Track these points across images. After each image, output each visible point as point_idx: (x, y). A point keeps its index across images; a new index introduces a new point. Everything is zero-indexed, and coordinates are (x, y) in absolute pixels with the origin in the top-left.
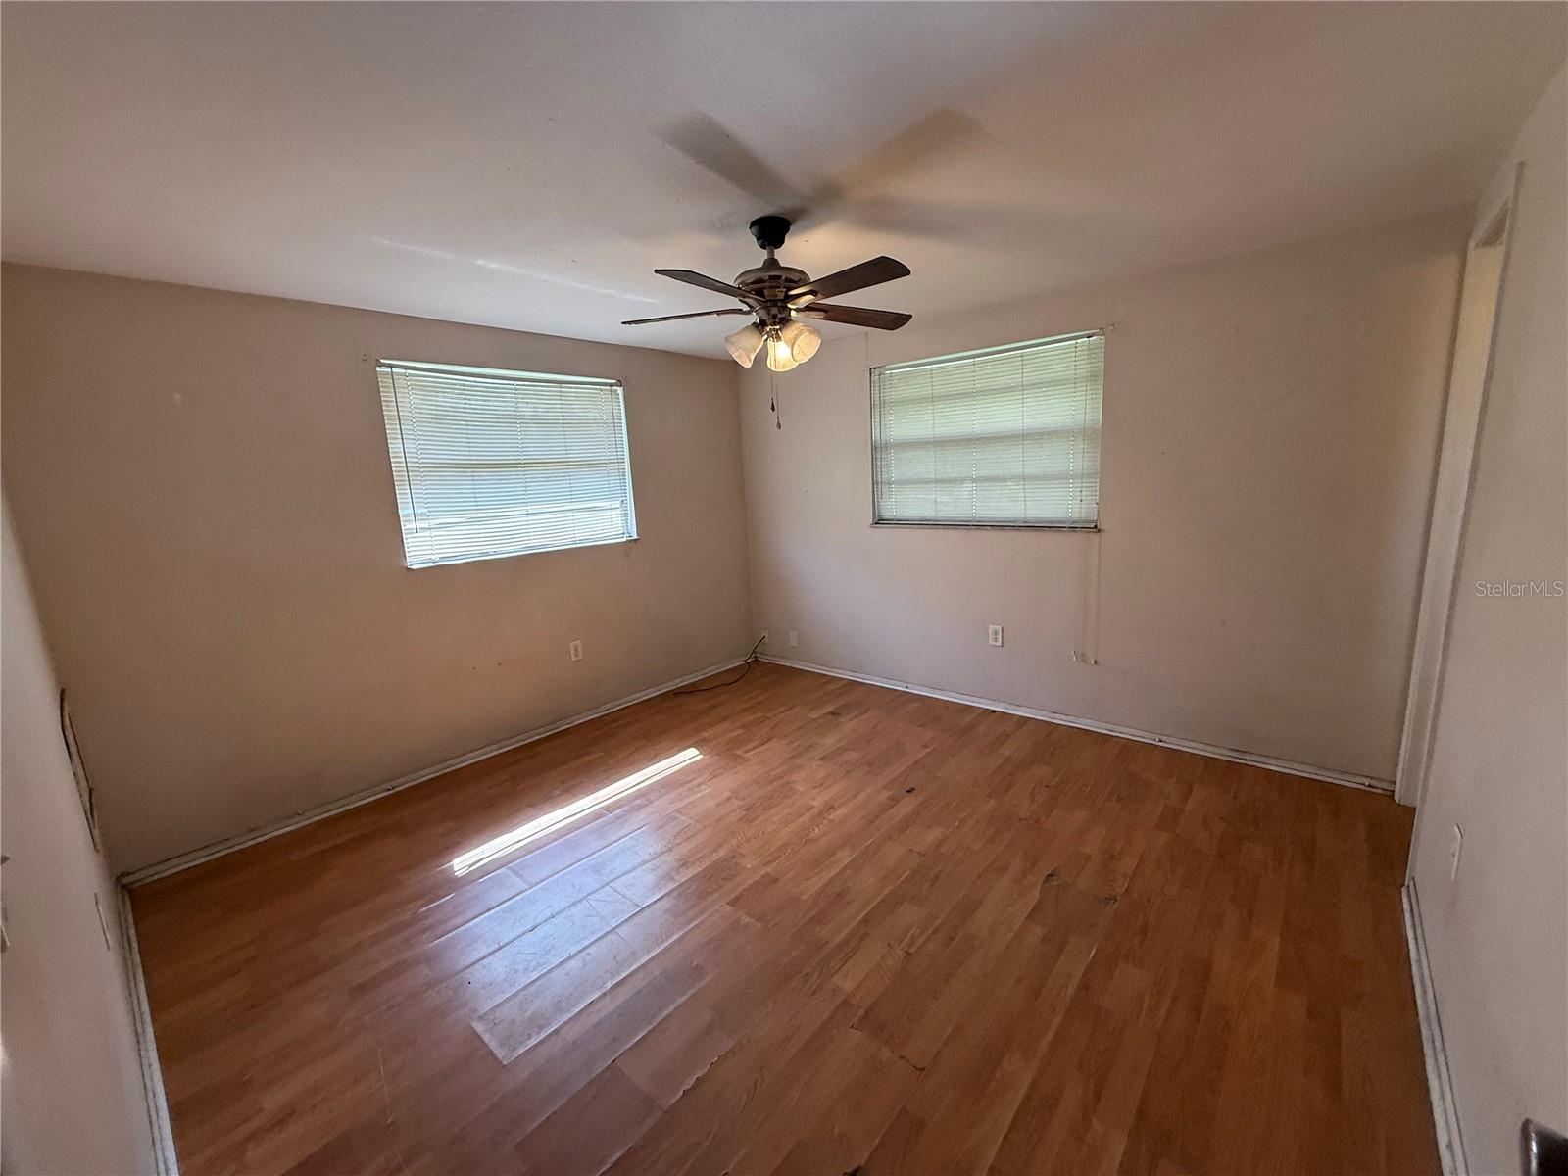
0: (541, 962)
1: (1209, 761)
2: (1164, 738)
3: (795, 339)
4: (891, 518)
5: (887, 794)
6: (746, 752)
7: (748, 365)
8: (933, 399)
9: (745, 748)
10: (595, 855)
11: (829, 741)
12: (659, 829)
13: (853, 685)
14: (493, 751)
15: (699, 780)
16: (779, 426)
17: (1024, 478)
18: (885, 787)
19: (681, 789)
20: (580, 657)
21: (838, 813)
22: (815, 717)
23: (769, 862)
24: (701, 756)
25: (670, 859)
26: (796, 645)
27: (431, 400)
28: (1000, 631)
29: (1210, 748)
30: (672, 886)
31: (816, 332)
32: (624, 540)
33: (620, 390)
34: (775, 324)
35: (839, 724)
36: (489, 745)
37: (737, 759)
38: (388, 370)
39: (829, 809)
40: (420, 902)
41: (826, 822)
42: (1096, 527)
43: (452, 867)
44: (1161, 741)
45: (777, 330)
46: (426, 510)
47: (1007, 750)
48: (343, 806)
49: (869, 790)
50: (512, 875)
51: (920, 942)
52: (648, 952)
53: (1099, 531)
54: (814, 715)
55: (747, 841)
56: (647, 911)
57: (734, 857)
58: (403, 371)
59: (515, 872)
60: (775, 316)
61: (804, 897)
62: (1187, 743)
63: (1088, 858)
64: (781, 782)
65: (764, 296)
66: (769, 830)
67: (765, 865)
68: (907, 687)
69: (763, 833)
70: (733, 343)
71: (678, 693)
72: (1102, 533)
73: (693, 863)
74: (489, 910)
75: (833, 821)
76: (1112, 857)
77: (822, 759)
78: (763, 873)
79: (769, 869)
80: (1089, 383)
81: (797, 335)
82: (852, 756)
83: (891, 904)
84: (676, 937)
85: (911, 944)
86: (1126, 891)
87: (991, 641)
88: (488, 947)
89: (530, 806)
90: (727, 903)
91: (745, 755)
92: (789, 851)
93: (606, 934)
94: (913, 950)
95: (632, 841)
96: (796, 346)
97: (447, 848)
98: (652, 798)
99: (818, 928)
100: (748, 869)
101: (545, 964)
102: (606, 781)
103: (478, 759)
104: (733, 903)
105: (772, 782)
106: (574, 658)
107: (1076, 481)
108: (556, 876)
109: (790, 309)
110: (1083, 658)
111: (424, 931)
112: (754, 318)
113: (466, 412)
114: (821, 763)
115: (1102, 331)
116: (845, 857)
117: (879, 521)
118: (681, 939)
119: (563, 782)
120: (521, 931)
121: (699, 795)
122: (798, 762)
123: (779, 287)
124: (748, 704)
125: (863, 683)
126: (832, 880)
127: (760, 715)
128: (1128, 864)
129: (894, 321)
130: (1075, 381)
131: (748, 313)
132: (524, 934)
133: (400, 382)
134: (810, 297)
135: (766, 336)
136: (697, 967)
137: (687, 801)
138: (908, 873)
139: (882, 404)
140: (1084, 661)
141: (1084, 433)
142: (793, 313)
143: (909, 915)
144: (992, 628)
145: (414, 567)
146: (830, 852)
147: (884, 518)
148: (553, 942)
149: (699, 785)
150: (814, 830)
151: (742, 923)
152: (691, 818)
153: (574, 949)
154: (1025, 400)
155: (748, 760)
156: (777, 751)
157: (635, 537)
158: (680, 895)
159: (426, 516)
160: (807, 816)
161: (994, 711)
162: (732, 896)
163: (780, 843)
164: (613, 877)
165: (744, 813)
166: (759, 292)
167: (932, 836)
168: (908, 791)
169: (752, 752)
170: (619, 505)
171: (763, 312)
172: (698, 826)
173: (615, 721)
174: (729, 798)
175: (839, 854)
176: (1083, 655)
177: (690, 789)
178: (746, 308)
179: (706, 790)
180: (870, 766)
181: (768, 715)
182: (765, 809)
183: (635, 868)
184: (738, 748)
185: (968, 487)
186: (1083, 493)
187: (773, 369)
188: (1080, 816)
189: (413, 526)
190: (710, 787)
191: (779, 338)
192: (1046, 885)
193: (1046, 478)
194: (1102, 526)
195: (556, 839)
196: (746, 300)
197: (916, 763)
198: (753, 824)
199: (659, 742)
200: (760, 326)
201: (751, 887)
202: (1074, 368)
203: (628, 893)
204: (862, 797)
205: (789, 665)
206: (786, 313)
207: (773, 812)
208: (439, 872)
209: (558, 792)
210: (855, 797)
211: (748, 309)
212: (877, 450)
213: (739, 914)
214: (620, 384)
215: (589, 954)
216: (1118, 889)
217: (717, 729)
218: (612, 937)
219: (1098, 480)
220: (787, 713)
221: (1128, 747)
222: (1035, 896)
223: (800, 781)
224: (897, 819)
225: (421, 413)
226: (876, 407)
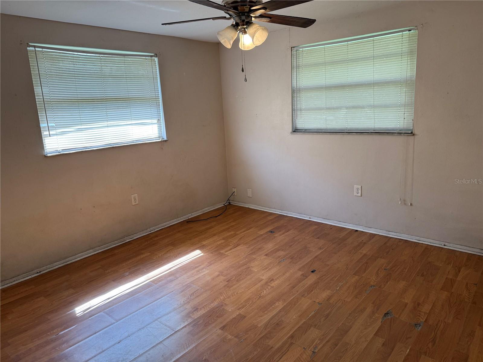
0: (125, 358)
1: (470, 256)
2: (446, 244)
3: (255, 33)
4: (302, 129)
5: (301, 273)
6: (227, 251)
7: (229, 46)
8: (325, 64)
9: (226, 249)
10: (149, 305)
11: (270, 246)
12: (182, 291)
13: (281, 217)
14: (91, 253)
15: (202, 266)
16: (246, 80)
17: (374, 107)
18: (299, 270)
19: (193, 271)
20: (137, 203)
21: (276, 282)
22: (262, 233)
23: (240, 308)
24: (202, 254)
25: (189, 307)
26: (251, 196)
27: (55, 65)
28: (360, 189)
29: (471, 249)
30: (190, 320)
31: (265, 29)
32: (160, 140)
33: (156, 59)
34: (243, 25)
35: (275, 237)
36: (89, 250)
37: (222, 255)
38: (33, 49)
39: (271, 281)
40: (59, 329)
41: (269, 287)
42: (412, 133)
43: (75, 311)
44: (445, 245)
45: (245, 28)
46: (54, 124)
47: (364, 251)
48: (14, 281)
49: (291, 271)
50: (107, 316)
51: (319, 347)
52: (180, 353)
53: (414, 135)
54: (262, 232)
55: (229, 297)
56: (179, 333)
57: (222, 305)
58: (41, 49)
59: (108, 314)
60: (243, 21)
61: (259, 326)
62: (458, 246)
63: (406, 304)
64: (245, 267)
65: (238, 10)
66: (241, 291)
67: (239, 309)
68: (310, 218)
69: (237, 293)
70: (221, 35)
71: (189, 221)
72: (415, 136)
73: (201, 309)
74: (95, 333)
75: (273, 287)
76: (419, 304)
77: (266, 255)
78: (238, 313)
79: (242, 311)
80: (409, 56)
81: (255, 31)
82: (281, 253)
83: (304, 329)
84: (194, 345)
85: (315, 348)
86: (426, 321)
87: (355, 194)
88: (97, 351)
89: (113, 281)
90: (219, 329)
91: (226, 253)
92: (250, 303)
93: (157, 344)
94: (316, 351)
95: (168, 298)
96: (255, 37)
97: (71, 302)
98: (178, 276)
99: (267, 341)
100: (230, 312)
101: (127, 359)
102: (153, 268)
103: (83, 257)
104: (223, 328)
105: (240, 267)
106: (133, 204)
107: (401, 108)
108: (129, 316)
109: (252, 17)
110: (404, 202)
111: (63, 343)
112: (232, 21)
113: (74, 72)
114: (265, 257)
115: (416, 28)
116: (280, 305)
117: (295, 130)
118: (196, 347)
119: (130, 269)
120: (113, 343)
121: (202, 274)
122: (254, 256)
123: (246, 5)
124: (227, 227)
125: (287, 216)
126: (273, 317)
127: (233, 232)
128: (426, 308)
129: (306, 23)
130: (402, 54)
131: (229, 19)
132: (115, 344)
133: (40, 55)
134: (262, 11)
135: (239, 31)
136: (205, 360)
137: (196, 277)
138: (313, 313)
139: (298, 67)
140: (405, 204)
141: (405, 82)
142: (253, 19)
143: (314, 334)
144: (356, 187)
145: (49, 155)
146: (272, 303)
147: (298, 128)
148: (130, 348)
149: (203, 269)
150: (263, 291)
151: (228, 338)
152: (198, 286)
153: (141, 352)
154: (375, 65)
155: (228, 256)
156: (242, 250)
157: (166, 139)
158: (194, 325)
159: (54, 128)
160: (259, 284)
161: (357, 231)
162: (222, 325)
163: (245, 299)
164: (159, 316)
165: (227, 283)
166: (235, 8)
167: (325, 294)
168: (312, 272)
169: (230, 252)
170: (156, 122)
171: (237, 19)
172: (202, 290)
173: (157, 236)
174: (218, 276)
175: (277, 304)
176: (404, 201)
177: (198, 271)
178: (228, 16)
179: (206, 272)
180: (291, 259)
181: (237, 233)
182: (237, 281)
183: (170, 312)
184: (222, 249)
185: (344, 111)
186: (405, 115)
187: (243, 49)
188: (402, 284)
189: (48, 133)
190: (208, 270)
191: (245, 32)
192: (385, 318)
193: (386, 106)
194: (415, 132)
195: (127, 298)
196: (229, 12)
197: (316, 257)
198: (231, 288)
199: (180, 247)
200: (235, 26)
201: (231, 321)
202: (401, 47)
203: (168, 324)
204: (288, 274)
205: (247, 207)
206: (250, 19)
207: (241, 282)
208: (69, 314)
209: (127, 274)
210: (284, 274)
211: (230, 17)
212: (295, 92)
213: (226, 334)
214: (156, 55)
215: (149, 354)
216: (421, 320)
217: (211, 240)
218: (160, 346)
219: (413, 108)
220: (247, 232)
221: (428, 249)
222: (379, 324)
223: (255, 266)
224: (306, 286)
225: (51, 72)
226: (294, 68)
